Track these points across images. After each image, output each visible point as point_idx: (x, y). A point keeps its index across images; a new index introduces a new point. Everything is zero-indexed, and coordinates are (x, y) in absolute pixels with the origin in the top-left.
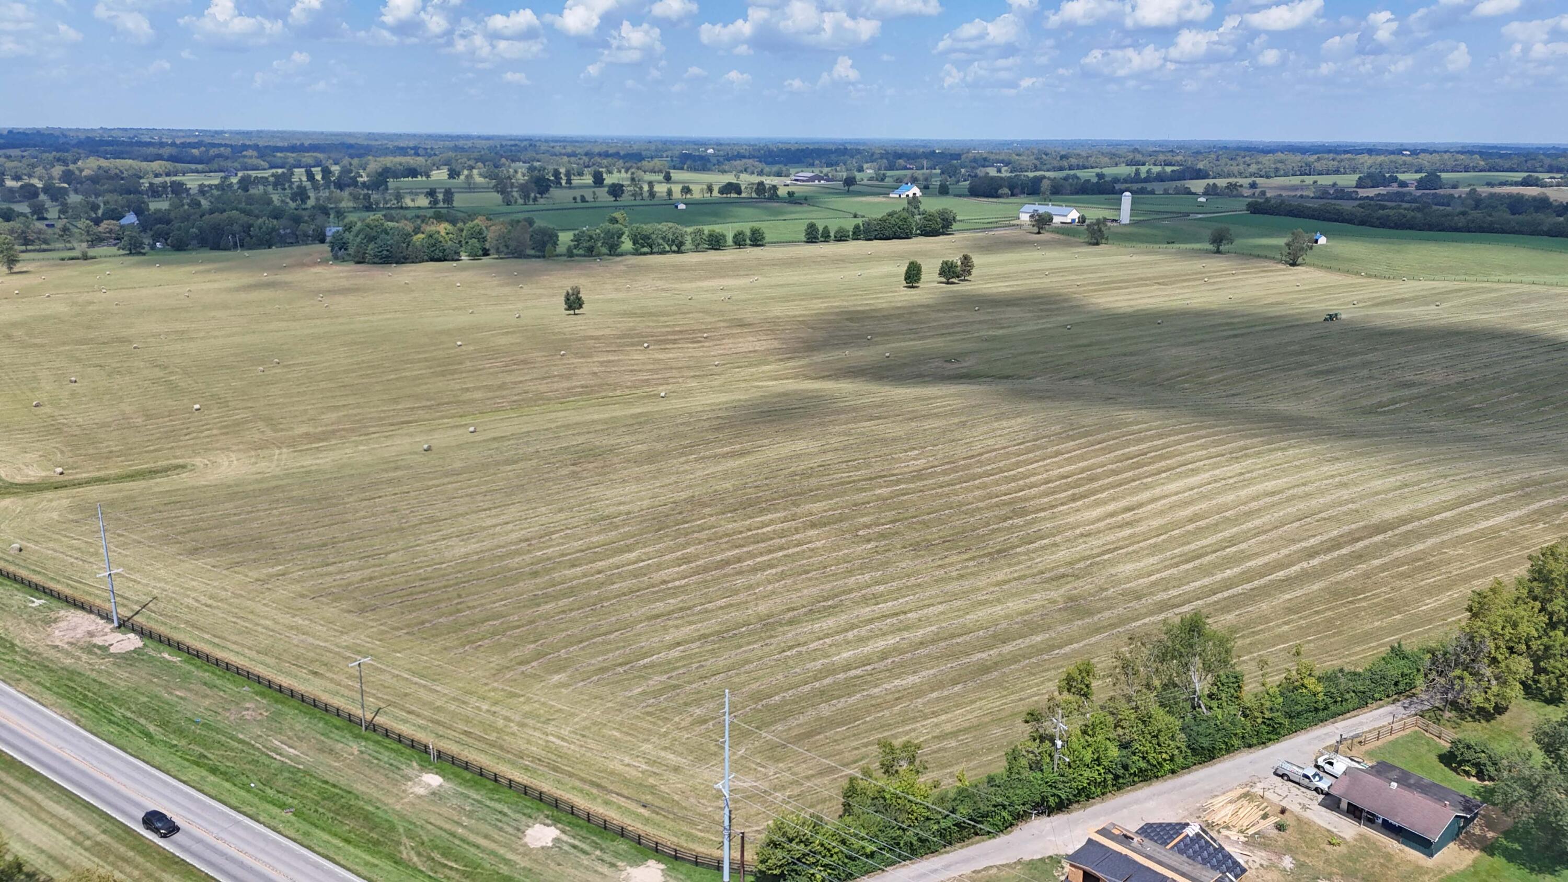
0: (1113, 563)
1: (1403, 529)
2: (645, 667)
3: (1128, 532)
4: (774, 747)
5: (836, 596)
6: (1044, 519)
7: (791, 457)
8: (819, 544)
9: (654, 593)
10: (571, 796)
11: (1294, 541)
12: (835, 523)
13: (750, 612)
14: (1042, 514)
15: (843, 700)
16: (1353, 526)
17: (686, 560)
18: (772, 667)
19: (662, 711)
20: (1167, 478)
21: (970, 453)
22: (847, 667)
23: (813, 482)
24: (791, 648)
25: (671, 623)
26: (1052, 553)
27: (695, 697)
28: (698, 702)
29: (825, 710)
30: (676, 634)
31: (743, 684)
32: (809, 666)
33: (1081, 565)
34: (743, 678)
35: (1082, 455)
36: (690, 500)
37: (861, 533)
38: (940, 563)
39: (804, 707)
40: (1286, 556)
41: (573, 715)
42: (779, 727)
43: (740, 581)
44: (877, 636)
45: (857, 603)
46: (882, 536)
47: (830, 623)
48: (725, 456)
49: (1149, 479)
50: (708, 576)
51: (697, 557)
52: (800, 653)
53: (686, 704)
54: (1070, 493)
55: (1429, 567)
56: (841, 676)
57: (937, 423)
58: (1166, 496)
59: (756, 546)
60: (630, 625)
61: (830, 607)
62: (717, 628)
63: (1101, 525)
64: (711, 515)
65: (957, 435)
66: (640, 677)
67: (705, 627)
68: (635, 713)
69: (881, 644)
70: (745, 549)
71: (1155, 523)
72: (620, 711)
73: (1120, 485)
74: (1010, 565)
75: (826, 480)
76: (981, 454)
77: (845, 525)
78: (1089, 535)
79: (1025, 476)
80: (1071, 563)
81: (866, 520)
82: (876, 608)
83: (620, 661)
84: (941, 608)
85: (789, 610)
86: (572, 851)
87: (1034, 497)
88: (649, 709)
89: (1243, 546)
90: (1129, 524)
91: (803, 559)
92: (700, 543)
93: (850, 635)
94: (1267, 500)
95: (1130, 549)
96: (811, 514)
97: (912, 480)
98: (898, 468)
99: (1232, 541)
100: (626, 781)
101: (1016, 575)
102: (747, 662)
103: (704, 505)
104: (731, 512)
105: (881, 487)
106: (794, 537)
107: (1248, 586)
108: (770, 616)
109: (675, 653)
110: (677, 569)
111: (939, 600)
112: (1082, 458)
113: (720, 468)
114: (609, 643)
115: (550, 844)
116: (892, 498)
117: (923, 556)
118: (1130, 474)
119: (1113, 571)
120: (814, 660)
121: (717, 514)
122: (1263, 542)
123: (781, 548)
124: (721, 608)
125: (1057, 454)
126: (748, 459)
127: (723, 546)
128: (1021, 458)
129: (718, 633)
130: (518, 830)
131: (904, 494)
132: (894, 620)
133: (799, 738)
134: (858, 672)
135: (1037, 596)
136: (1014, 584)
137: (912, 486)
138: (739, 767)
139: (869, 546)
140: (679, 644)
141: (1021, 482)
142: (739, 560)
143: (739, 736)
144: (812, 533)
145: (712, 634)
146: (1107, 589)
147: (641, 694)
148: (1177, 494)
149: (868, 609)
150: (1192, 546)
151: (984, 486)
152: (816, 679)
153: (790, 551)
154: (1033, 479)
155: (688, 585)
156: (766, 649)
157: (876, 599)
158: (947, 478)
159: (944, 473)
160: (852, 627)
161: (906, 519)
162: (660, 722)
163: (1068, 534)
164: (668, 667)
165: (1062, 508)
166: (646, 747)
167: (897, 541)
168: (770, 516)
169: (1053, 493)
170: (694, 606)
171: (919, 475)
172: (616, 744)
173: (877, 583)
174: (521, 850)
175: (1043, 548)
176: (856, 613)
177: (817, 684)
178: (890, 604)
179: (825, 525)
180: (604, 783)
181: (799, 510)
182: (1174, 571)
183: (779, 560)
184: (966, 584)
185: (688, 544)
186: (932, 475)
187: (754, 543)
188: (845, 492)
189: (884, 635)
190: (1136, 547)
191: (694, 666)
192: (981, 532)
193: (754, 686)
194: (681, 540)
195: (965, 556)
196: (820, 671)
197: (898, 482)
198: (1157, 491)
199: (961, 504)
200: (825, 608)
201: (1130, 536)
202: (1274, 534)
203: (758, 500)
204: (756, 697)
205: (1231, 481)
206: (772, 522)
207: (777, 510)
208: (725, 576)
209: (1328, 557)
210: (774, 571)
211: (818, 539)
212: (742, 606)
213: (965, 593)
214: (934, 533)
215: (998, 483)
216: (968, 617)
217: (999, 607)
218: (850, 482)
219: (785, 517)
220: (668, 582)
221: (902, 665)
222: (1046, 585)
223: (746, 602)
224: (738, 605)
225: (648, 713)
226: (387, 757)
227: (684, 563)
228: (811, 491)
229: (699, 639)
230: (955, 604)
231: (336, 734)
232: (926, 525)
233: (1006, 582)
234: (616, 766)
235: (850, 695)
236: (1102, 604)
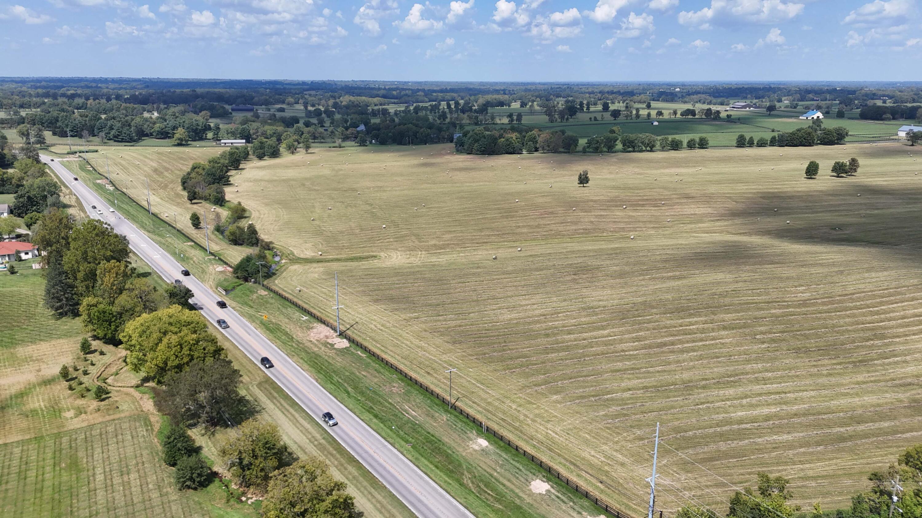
2: (607, 400)
4: (686, 463)
5: (737, 375)
6: (899, 343)
7: (713, 283)
8: (728, 341)
9: (616, 356)
10: (558, 468)
12: (740, 328)
13: (677, 377)
14: (898, 340)
15: (735, 442)
17: (638, 339)
18: (688, 413)
19: (616, 428)
21: (844, 293)
22: (741, 422)
23: (727, 300)
24: (702, 403)
25: (625, 376)
26: (903, 367)
27: (637, 423)
28: (639, 427)
29: (723, 446)
30: (629, 383)
31: (669, 421)
32: (715, 417)
34: (669, 417)
36: (644, 303)
37: (758, 337)
38: (815, 363)
39: (708, 442)
41: (563, 420)
42: (691, 451)
43: (672, 357)
44: (763, 405)
45: (751, 382)
46: (773, 341)
47: (730, 392)
48: (669, 278)
50: (651, 351)
51: (645, 338)
52: (709, 407)
53: (631, 426)
57: (820, 270)
59: (685, 336)
60: (600, 374)
61: (732, 381)
62: (655, 384)
64: (657, 314)
65: (836, 279)
66: (604, 405)
67: (647, 382)
68: (600, 426)
69: (766, 411)
70: (677, 338)
72: (591, 423)
74: (868, 372)
75: (736, 301)
76: (854, 294)
77: (747, 331)
79: (885, 312)
81: (762, 329)
82: (764, 387)
83: (593, 394)
84: (812, 393)
85: (703, 379)
86: (557, 499)
87: (891, 327)
88: (608, 425)
91: (716, 348)
92: (648, 330)
93: (744, 401)
96: (724, 321)
97: (799, 306)
98: (788, 297)
100: (591, 465)
101: (872, 379)
102: (673, 407)
103: (653, 307)
104: (669, 313)
105: (775, 309)
106: (711, 334)
108: (690, 381)
109: (627, 395)
110: (632, 344)
111: (811, 388)
113: (664, 285)
114: (587, 382)
115: (544, 493)
116: (783, 316)
117: (802, 358)
120: (718, 413)
121: (660, 314)
123: (701, 340)
124: (658, 372)
125: (913, 299)
126: (685, 282)
127: (663, 334)
128: (884, 299)
129: (655, 387)
130: (527, 481)
131: (792, 315)
132: (777, 397)
133: (703, 461)
134: (748, 426)
135: (888, 395)
136: (871, 384)
137: (798, 310)
138: (662, 470)
139: (763, 346)
140: (630, 390)
141: (882, 316)
142: (673, 344)
143: (664, 452)
144: (723, 333)
145: (651, 387)
147: (603, 415)
149: (758, 387)
151: (854, 316)
152: (718, 425)
153: (707, 343)
154: (892, 315)
155: (638, 354)
156: (686, 402)
157: (765, 381)
158: (825, 308)
159: (824, 304)
160: (746, 397)
161: (792, 331)
162: (614, 434)
164: (622, 402)
165: (913, 337)
166: (604, 447)
167: (784, 345)
168: (695, 319)
169: (908, 326)
170: (641, 368)
171: (804, 303)
172: (586, 442)
173: (767, 371)
174: (528, 492)
175: (896, 363)
176: (750, 388)
177: (718, 429)
178: (775, 386)
179: (733, 329)
180: (578, 463)
181: (716, 317)
183: (699, 347)
184: (833, 380)
185: (640, 330)
186: (814, 304)
187: (683, 334)
188: (748, 309)
189: (768, 405)
192: (848, 346)
193: (676, 423)
194: (636, 327)
195: (834, 361)
196: (721, 421)
197: (788, 307)
199: (834, 326)
200: (728, 382)
203: (688, 308)
204: (677, 430)
206: (696, 323)
207: (700, 316)
208: (663, 352)
210: (695, 354)
211: (727, 337)
212: (672, 373)
213: (832, 386)
214: (812, 343)
215: (864, 315)
216: (832, 402)
217: (857, 399)
218: (753, 303)
219: (706, 321)
220: (626, 351)
221: (780, 426)
222: (896, 389)
223: (675, 371)
224: (670, 371)
225: (607, 428)
226: (460, 424)
227: (637, 341)
228: (726, 306)
229: (643, 389)
230: (824, 392)
231: (436, 408)
232: (807, 337)
233: (864, 383)
234: (585, 455)
235: (741, 440)
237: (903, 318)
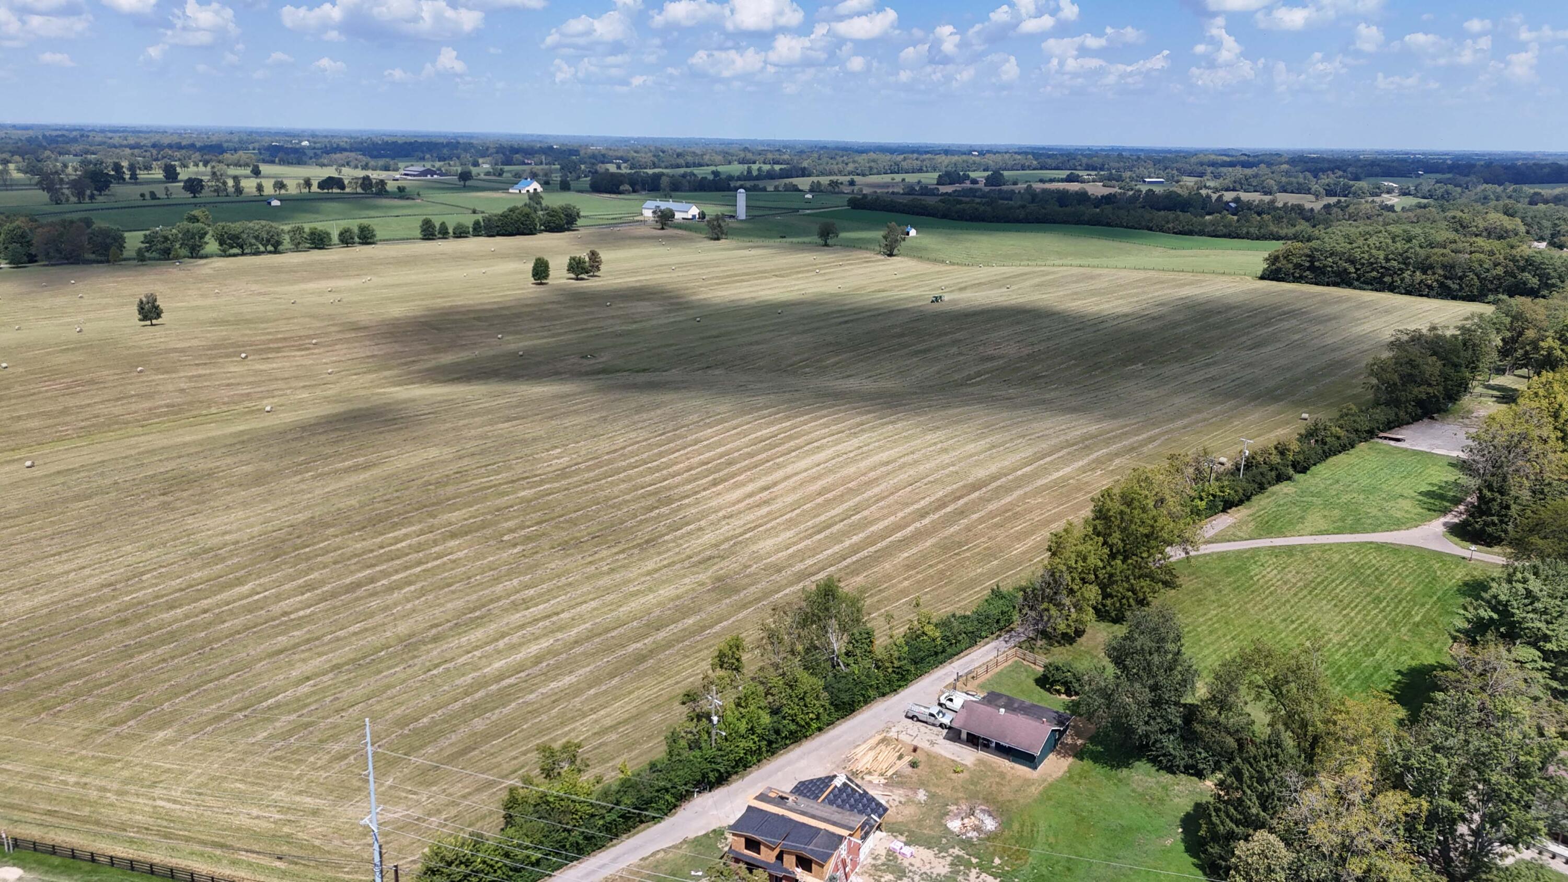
0: (753, 540)
1: (994, 485)
2: (269, 708)
3: (764, 510)
4: (424, 772)
5: (484, 606)
6: (689, 505)
7: (423, 466)
8: (461, 554)
9: (273, 627)
11: (907, 505)
12: (476, 531)
13: (388, 634)
14: (687, 501)
15: (497, 711)
16: (955, 486)
17: (310, 587)
18: (417, 688)
19: (293, 753)
20: (797, 456)
21: (613, 448)
22: (500, 677)
23: (450, 490)
24: (436, 666)
25: (297, 657)
26: (698, 538)
27: (331, 732)
28: (335, 738)
29: (479, 724)
30: (304, 668)
31: (386, 711)
32: (459, 681)
33: (725, 546)
34: (386, 704)
35: (719, 441)
36: (310, 522)
37: (506, 538)
38: (590, 559)
39: (455, 725)
40: (904, 518)
41: (184, 773)
42: (430, 750)
43: (374, 603)
44: (529, 641)
46: (528, 539)
47: (478, 634)
48: (347, 470)
49: (781, 459)
50: (337, 602)
51: (323, 583)
52: (448, 670)
53: (321, 741)
54: (711, 478)
55: (1016, 516)
56: (494, 687)
58: (796, 474)
59: (390, 564)
60: (249, 665)
61: (477, 618)
62: (352, 656)
63: (741, 506)
64: (336, 536)
65: (599, 430)
66: (265, 719)
67: (336, 657)
68: (261, 760)
69: (534, 649)
70: (378, 569)
71: (789, 499)
72: (243, 760)
73: (756, 467)
74: (659, 554)
75: (464, 488)
76: (624, 448)
77: (488, 532)
78: (731, 516)
79: (668, 466)
80: (716, 545)
81: (511, 524)
82: (526, 613)
83: (239, 706)
84: (593, 604)
85: (432, 627)
87: (677, 486)
88: (278, 753)
89: (865, 513)
90: (766, 502)
91: (444, 571)
92: (324, 567)
93: (501, 644)
94: (884, 469)
95: (769, 526)
96: (450, 524)
97: (557, 479)
98: (541, 468)
99: (857, 510)
100: (256, 835)
101: (665, 562)
102: (389, 687)
103: (328, 525)
104: (359, 530)
105: (524, 489)
106: (433, 550)
107: (872, 549)
108: (410, 636)
109: (305, 688)
110: (300, 598)
111: (591, 596)
112: (720, 444)
113: (342, 484)
114: (225, 687)
116: (536, 499)
117: (572, 555)
118: (764, 455)
119: (755, 548)
120: (463, 675)
121: (342, 534)
122: (882, 508)
123: (419, 563)
124: (355, 634)
125: (696, 442)
126: (375, 471)
127: (353, 568)
128: (662, 449)
129: (354, 661)
131: (550, 494)
132: (547, 623)
133: (452, 759)
134: (512, 680)
135: (687, 580)
136: (665, 570)
137: (556, 485)
138: (386, 798)
139: (515, 551)
140: (308, 678)
141: (665, 472)
142: (372, 580)
143: (385, 765)
144: (452, 543)
145: (346, 663)
146: (750, 566)
147: (267, 738)
148: (806, 470)
149: (518, 615)
150: (823, 518)
151: (630, 479)
152: (467, 694)
153: (430, 565)
154: (675, 468)
155: (313, 613)
156: (409, 671)
157: (526, 603)
158: (592, 474)
159: (589, 469)
160: (503, 635)
161: (553, 519)
162: (291, 765)
163: (713, 517)
164: (299, 703)
165: (705, 493)
166: (277, 795)
167: (545, 542)
168: (404, 531)
169: (696, 479)
170: (323, 635)
171: (563, 473)
172: (240, 798)
173: (527, 587)
175: (689, 533)
176: (506, 621)
177: (468, 700)
178: (541, 607)
179: (466, 533)
180: (229, 841)
181: (435, 522)
182: (808, 542)
183: (417, 576)
184: (618, 577)
185: (311, 570)
186: (576, 472)
187: (387, 561)
188: (485, 498)
189: (537, 639)
190: (773, 523)
191: (328, 700)
192: (628, 524)
193: (399, 711)
194: (303, 566)
195: (615, 550)
196: (471, 685)
197: (542, 482)
198: (789, 470)
199: (607, 499)
200: (472, 620)
201: (769, 513)
202: (891, 499)
203: (389, 514)
204: (402, 722)
205: (852, 455)
206: (406, 536)
207: (411, 524)
208: (357, 599)
209: (936, 516)
210: (412, 588)
211: (460, 549)
212: (380, 629)
213: (617, 587)
214: (581, 530)
215: (641, 475)
216: (621, 609)
217: (651, 596)
218: (491, 487)
219: (421, 530)
220: (291, 613)
221: (558, 667)
222: (695, 569)
223: (384, 624)
224: (374, 628)
225: (276, 758)
227: (308, 591)
228: (449, 500)
229: (332, 670)
230: (608, 598)
232: (574, 523)
233: (656, 571)
234: (243, 820)
235: (504, 705)
236: (747, 580)
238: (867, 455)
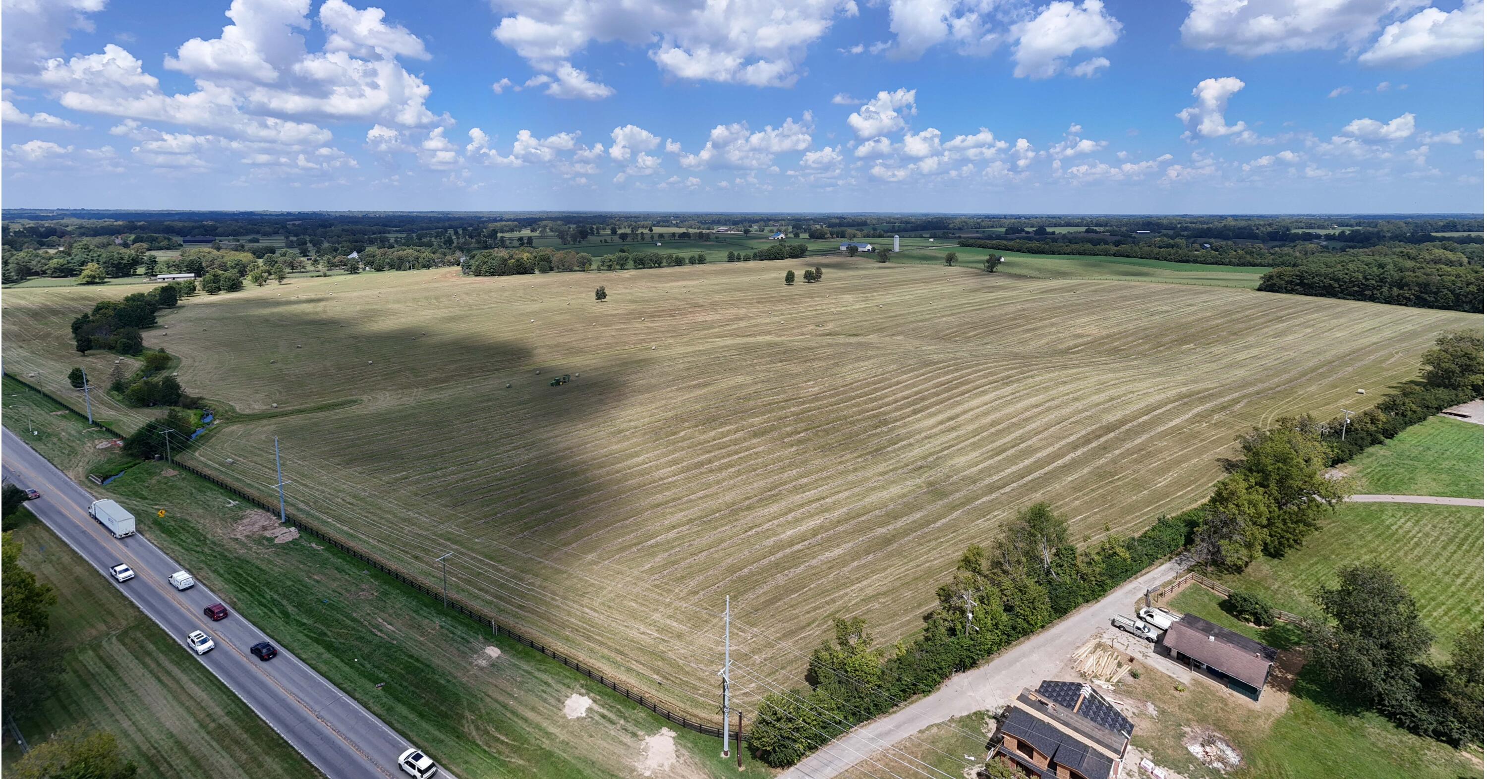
0: (951, 456)
1: (1124, 428)
2: (652, 546)
3: (954, 434)
5: (776, 487)
6: (899, 427)
8: (760, 449)
9: (655, 487)
10: (600, 665)
11: (1060, 439)
12: (768, 433)
13: (721, 501)
14: (898, 424)
15: (791, 571)
16: (1093, 427)
17: (675, 462)
18: (739, 544)
19: (665, 584)
20: (969, 397)
21: (845, 383)
22: (791, 543)
23: (752, 403)
24: (751, 528)
25: (667, 510)
26: (910, 451)
27: (688, 571)
28: (690, 576)
29: (782, 579)
30: (672, 520)
31: (721, 559)
33: (930, 459)
34: (721, 554)
35: (913, 383)
37: (786, 440)
38: (840, 460)
39: (766, 577)
40: (1059, 449)
41: (602, 588)
42: (751, 596)
43: (712, 478)
44: (808, 518)
45: (790, 492)
46: (800, 442)
47: (774, 508)
48: (694, 387)
49: (958, 398)
50: (690, 474)
51: (682, 460)
52: (758, 532)
53: (683, 577)
54: (911, 408)
55: (1150, 455)
56: (788, 551)
57: (821, 364)
58: (972, 409)
59: (720, 451)
61: (773, 495)
62: (699, 514)
63: (936, 430)
64: (689, 429)
65: (834, 371)
66: (648, 555)
67: (691, 514)
68: (647, 586)
69: (812, 523)
70: (713, 454)
71: (971, 427)
72: (635, 584)
73: (941, 402)
74: (885, 460)
75: (759, 402)
76: (852, 384)
77: (775, 434)
78: (930, 437)
79: (881, 398)
80: (924, 458)
81: (788, 429)
82: (804, 496)
83: (634, 541)
84: (847, 494)
85: (746, 499)
86: (602, 721)
87: (890, 412)
88: (656, 582)
89: (1030, 443)
90: (953, 429)
91: (751, 460)
92: (683, 450)
93: (790, 517)
94: (1035, 410)
95: (959, 446)
96: (753, 426)
97: (812, 401)
98: (802, 394)
99: (1022, 439)
100: (642, 649)
101: (891, 467)
102: (722, 541)
103: (684, 421)
104: (701, 426)
105: (794, 406)
106: (744, 445)
107: (1042, 471)
108: (734, 504)
109: (672, 534)
110: (669, 469)
111: (844, 488)
112: (914, 385)
114: (626, 527)
115: (584, 715)
116: (803, 414)
117: (828, 455)
118: (946, 395)
119: (952, 462)
120: (768, 538)
121: (693, 428)
122: (1041, 440)
123: (736, 453)
124: (701, 498)
125: (898, 383)
126: (709, 389)
127: (698, 452)
128: (877, 386)
129: (701, 517)
130: (559, 700)
131: (810, 411)
132: (817, 505)
133: (766, 604)
134: (799, 547)
135: (908, 483)
136: (891, 474)
137: (813, 405)
139: (793, 450)
140: (674, 527)
141: (880, 402)
142: (710, 461)
144: (755, 441)
145: (696, 519)
146: (951, 476)
147: (650, 569)
148: (978, 407)
149: (799, 496)
150: (998, 444)
151: (858, 405)
152: (771, 553)
153: (742, 455)
154: (886, 400)
156: (734, 530)
157: (802, 488)
158: (834, 400)
159: (832, 396)
160: (790, 511)
161: (814, 428)
162: (664, 593)
163: (918, 437)
164: (668, 545)
165: (909, 419)
166: (656, 616)
167: (810, 445)
168: (727, 428)
169: (901, 409)
170: (683, 497)
171: (816, 398)
172: (633, 615)
173: (802, 477)
174: (561, 721)
175: (903, 447)
176: (790, 500)
177: (772, 558)
178: (813, 492)
179: (762, 435)
180: (626, 650)
181: (745, 423)
182: (991, 462)
183: (735, 462)
184: (860, 475)
185: (675, 451)
186: (825, 397)
187: (718, 449)
188: (772, 410)
189: (812, 516)
190: (962, 445)
191: (686, 545)
192: (861, 437)
193: (730, 561)
195: (855, 455)
196: (773, 547)
197: (804, 403)
198: (966, 406)
199: (846, 417)
200: (771, 497)
201: (957, 437)
202: (1046, 434)
203: (718, 417)
204: (732, 570)
205: (1009, 398)
206: (729, 433)
207: (731, 424)
208: (702, 473)
209: (1085, 450)
210: (733, 470)
211: (759, 445)
212: (715, 497)
213: (861, 482)
214: (832, 438)
215: (865, 402)
216: (866, 500)
217: (885, 493)
218: (774, 403)
219: (737, 428)
220: (664, 479)
221: (828, 540)
222: (912, 475)
223: (717, 493)
224: (712, 495)
225: (657, 586)
226: (460, 631)
227: (674, 465)
228: (751, 409)
229: (688, 523)
230: (856, 490)
231: (425, 611)
232: (827, 432)
233: (885, 473)
234: (633, 634)
235: (796, 566)
236: (951, 487)
237: (896, 401)
238: (1020, 399)
